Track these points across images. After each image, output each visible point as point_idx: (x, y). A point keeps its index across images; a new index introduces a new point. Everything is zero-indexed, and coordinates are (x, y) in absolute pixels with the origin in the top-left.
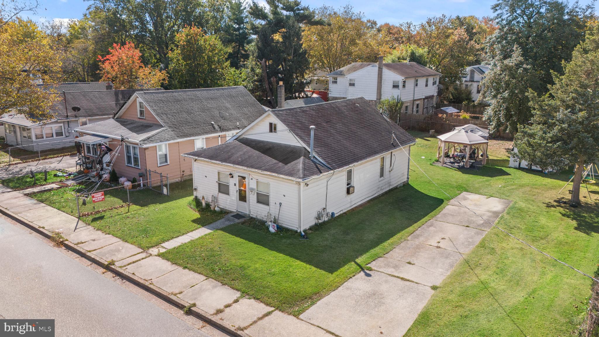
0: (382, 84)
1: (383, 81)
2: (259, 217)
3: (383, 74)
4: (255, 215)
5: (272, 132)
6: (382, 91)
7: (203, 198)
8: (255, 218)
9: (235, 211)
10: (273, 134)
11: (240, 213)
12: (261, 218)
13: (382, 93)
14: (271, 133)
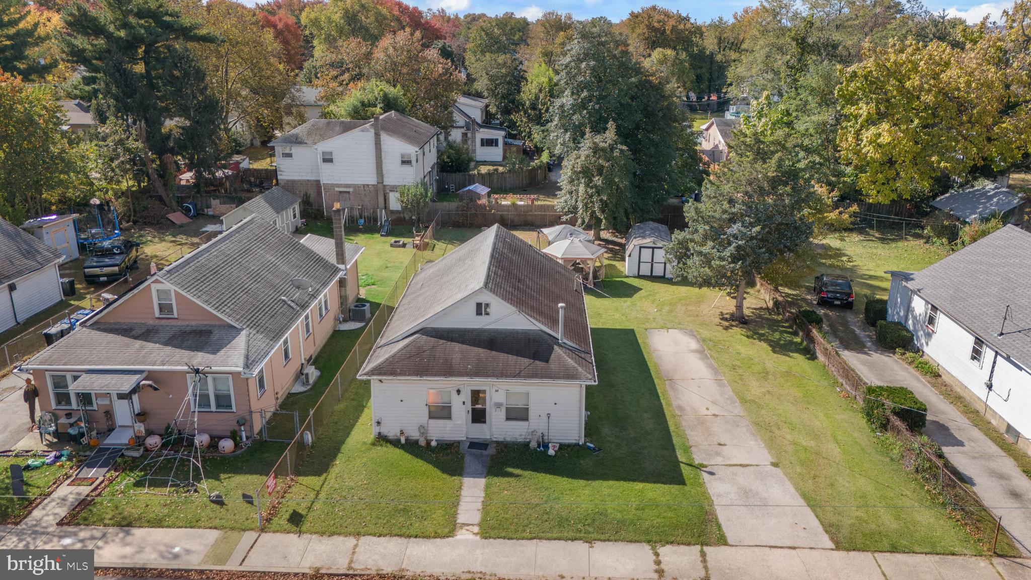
0: (383, 158)
1: (383, 154)
2: (509, 439)
3: (382, 143)
4: (503, 437)
5: (481, 314)
6: (384, 169)
7: (402, 433)
8: (502, 442)
9: (464, 439)
10: (484, 318)
11: (475, 441)
12: (514, 440)
13: (384, 172)
14: (479, 317)
